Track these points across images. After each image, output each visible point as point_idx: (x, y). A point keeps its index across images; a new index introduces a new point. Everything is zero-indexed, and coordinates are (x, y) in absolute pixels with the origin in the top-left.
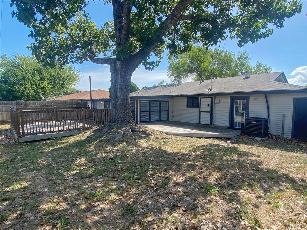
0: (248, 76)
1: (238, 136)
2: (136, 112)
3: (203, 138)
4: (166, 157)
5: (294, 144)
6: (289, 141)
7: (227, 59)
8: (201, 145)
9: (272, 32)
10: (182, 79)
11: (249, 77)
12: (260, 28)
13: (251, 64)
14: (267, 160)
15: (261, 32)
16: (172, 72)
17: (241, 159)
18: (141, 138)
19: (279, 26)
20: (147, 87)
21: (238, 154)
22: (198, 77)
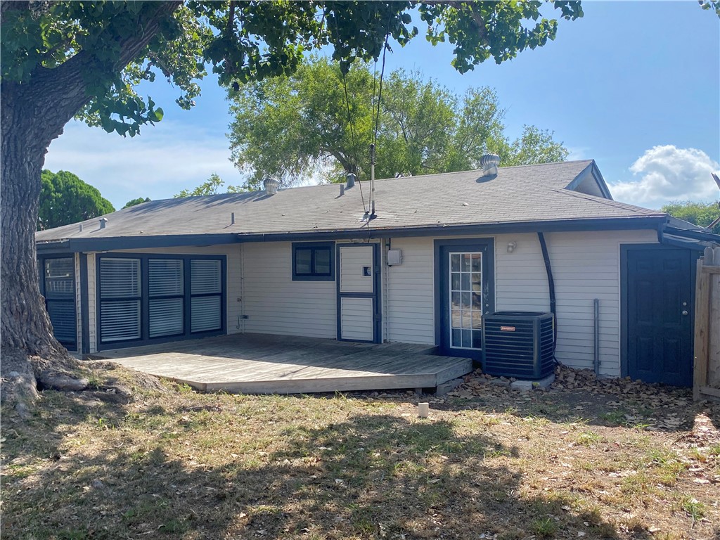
0: (492, 170)
1: (461, 377)
2: (79, 305)
3: (339, 396)
4: (169, 494)
5: (629, 398)
6: (614, 386)
7: (432, 112)
8: (324, 424)
9: (555, 29)
10: (287, 177)
11: (495, 176)
12: (518, 13)
13: (505, 134)
14: (538, 464)
15: (522, 28)
16: (245, 146)
17: (455, 469)
18: (79, 414)
19: (571, 13)
20: (147, 200)
21: (447, 451)
22: (342, 171)
